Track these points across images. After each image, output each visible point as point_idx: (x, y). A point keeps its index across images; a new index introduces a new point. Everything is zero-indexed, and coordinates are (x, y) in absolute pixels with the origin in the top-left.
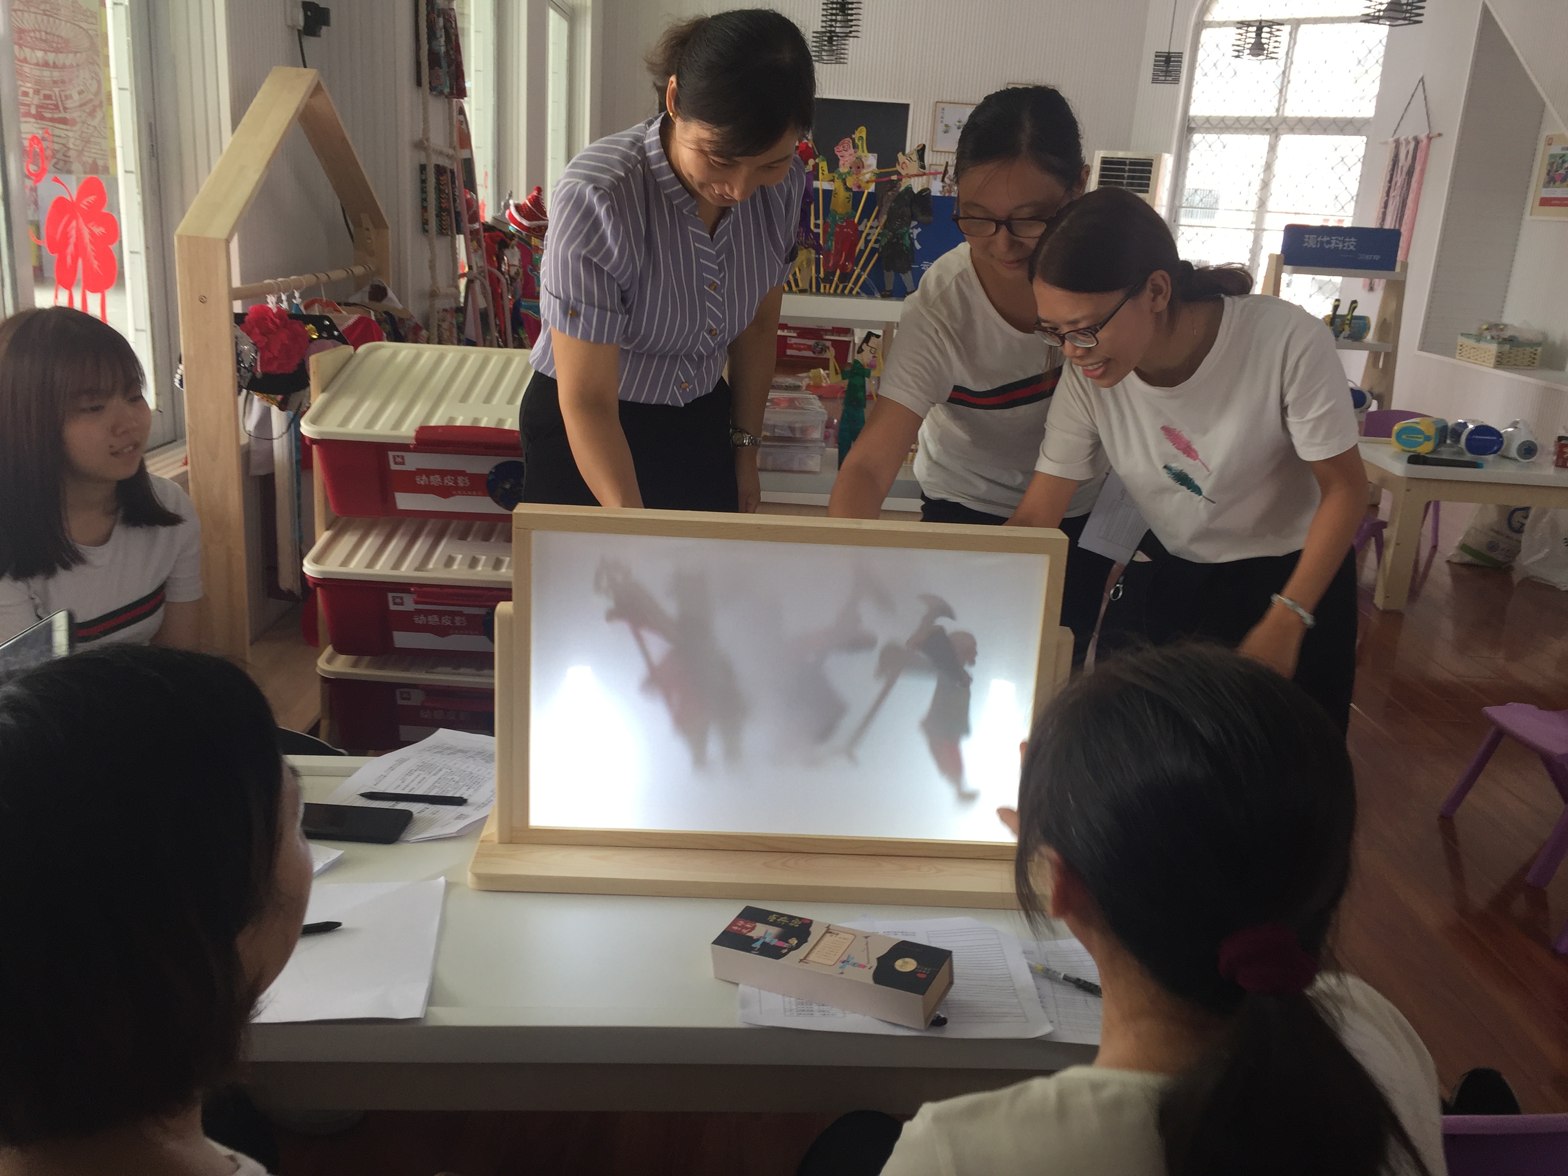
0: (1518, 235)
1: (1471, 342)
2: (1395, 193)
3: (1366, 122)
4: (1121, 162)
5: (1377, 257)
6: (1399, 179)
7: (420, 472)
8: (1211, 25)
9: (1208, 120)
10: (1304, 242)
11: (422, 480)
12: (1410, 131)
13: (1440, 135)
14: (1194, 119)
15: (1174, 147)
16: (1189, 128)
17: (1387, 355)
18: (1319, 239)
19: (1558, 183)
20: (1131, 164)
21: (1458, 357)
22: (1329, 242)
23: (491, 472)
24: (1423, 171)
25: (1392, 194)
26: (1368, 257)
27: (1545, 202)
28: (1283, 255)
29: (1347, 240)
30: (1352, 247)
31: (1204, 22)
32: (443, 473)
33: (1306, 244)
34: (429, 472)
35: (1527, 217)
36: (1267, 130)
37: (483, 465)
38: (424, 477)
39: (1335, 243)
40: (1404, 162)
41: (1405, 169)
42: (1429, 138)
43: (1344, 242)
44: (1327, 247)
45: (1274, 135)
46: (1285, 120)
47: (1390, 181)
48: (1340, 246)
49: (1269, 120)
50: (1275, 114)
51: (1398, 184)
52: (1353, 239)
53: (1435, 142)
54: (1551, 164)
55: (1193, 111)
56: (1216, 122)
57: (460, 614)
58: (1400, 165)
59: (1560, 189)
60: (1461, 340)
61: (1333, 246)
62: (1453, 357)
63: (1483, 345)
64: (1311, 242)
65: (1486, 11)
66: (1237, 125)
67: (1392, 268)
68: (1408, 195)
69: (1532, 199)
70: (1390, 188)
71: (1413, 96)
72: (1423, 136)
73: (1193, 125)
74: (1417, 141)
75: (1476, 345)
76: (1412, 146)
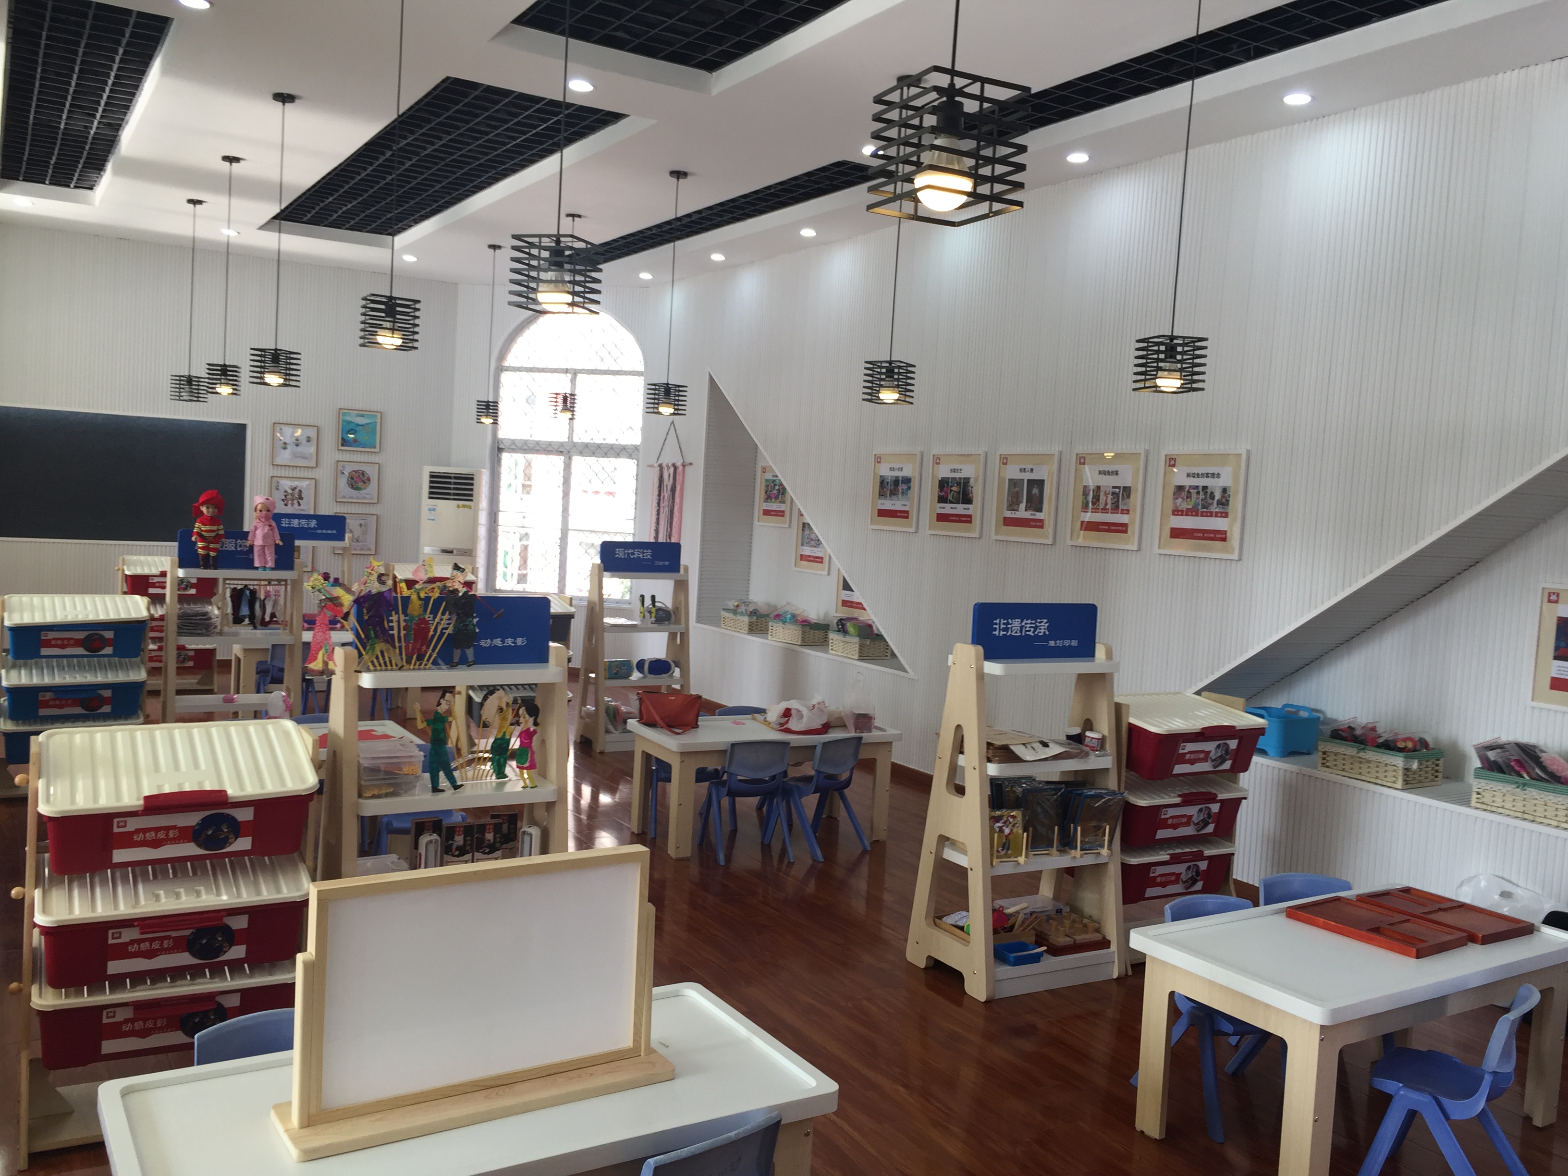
0: (752, 535)
1: (729, 615)
2: (665, 504)
3: (636, 448)
4: (447, 476)
5: (667, 563)
6: (666, 494)
7: (138, 831)
8: (508, 369)
9: (513, 442)
10: (616, 554)
11: (137, 838)
12: (670, 457)
13: (691, 464)
14: (502, 441)
15: (488, 464)
16: (498, 448)
17: (682, 634)
18: (626, 551)
19: (773, 500)
20: (455, 478)
21: (723, 626)
22: (633, 554)
23: (198, 824)
24: (682, 489)
25: (662, 505)
26: (661, 563)
27: (767, 513)
28: (602, 565)
29: (645, 551)
30: (649, 557)
31: (502, 366)
32: (157, 830)
33: (617, 556)
34: (145, 831)
35: (756, 523)
36: (562, 452)
37: (192, 819)
38: (141, 835)
39: (637, 554)
40: (668, 482)
41: (669, 487)
42: (684, 466)
43: (644, 553)
44: (632, 557)
45: (567, 456)
46: (575, 445)
47: (659, 495)
48: (641, 556)
49: (562, 444)
50: (567, 440)
51: (666, 498)
52: (649, 551)
53: (688, 469)
54: (767, 486)
55: (502, 434)
56: (521, 445)
57: (169, 937)
58: (665, 484)
59: (775, 504)
60: (724, 614)
61: (635, 556)
62: (719, 626)
63: (739, 617)
64: (620, 553)
65: (711, 379)
66: (538, 448)
67: (678, 571)
68: (674, 506)
69: (757, 512)
70: (659, 500)
71: (668, 434)
72: (679, 464)
73: (501, 446)
74: (675, 468)
75: (734, 617)
76: (672, 470)
